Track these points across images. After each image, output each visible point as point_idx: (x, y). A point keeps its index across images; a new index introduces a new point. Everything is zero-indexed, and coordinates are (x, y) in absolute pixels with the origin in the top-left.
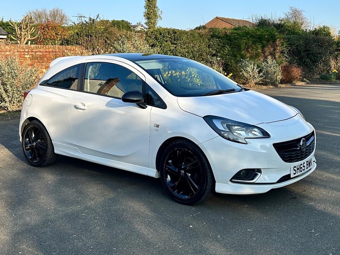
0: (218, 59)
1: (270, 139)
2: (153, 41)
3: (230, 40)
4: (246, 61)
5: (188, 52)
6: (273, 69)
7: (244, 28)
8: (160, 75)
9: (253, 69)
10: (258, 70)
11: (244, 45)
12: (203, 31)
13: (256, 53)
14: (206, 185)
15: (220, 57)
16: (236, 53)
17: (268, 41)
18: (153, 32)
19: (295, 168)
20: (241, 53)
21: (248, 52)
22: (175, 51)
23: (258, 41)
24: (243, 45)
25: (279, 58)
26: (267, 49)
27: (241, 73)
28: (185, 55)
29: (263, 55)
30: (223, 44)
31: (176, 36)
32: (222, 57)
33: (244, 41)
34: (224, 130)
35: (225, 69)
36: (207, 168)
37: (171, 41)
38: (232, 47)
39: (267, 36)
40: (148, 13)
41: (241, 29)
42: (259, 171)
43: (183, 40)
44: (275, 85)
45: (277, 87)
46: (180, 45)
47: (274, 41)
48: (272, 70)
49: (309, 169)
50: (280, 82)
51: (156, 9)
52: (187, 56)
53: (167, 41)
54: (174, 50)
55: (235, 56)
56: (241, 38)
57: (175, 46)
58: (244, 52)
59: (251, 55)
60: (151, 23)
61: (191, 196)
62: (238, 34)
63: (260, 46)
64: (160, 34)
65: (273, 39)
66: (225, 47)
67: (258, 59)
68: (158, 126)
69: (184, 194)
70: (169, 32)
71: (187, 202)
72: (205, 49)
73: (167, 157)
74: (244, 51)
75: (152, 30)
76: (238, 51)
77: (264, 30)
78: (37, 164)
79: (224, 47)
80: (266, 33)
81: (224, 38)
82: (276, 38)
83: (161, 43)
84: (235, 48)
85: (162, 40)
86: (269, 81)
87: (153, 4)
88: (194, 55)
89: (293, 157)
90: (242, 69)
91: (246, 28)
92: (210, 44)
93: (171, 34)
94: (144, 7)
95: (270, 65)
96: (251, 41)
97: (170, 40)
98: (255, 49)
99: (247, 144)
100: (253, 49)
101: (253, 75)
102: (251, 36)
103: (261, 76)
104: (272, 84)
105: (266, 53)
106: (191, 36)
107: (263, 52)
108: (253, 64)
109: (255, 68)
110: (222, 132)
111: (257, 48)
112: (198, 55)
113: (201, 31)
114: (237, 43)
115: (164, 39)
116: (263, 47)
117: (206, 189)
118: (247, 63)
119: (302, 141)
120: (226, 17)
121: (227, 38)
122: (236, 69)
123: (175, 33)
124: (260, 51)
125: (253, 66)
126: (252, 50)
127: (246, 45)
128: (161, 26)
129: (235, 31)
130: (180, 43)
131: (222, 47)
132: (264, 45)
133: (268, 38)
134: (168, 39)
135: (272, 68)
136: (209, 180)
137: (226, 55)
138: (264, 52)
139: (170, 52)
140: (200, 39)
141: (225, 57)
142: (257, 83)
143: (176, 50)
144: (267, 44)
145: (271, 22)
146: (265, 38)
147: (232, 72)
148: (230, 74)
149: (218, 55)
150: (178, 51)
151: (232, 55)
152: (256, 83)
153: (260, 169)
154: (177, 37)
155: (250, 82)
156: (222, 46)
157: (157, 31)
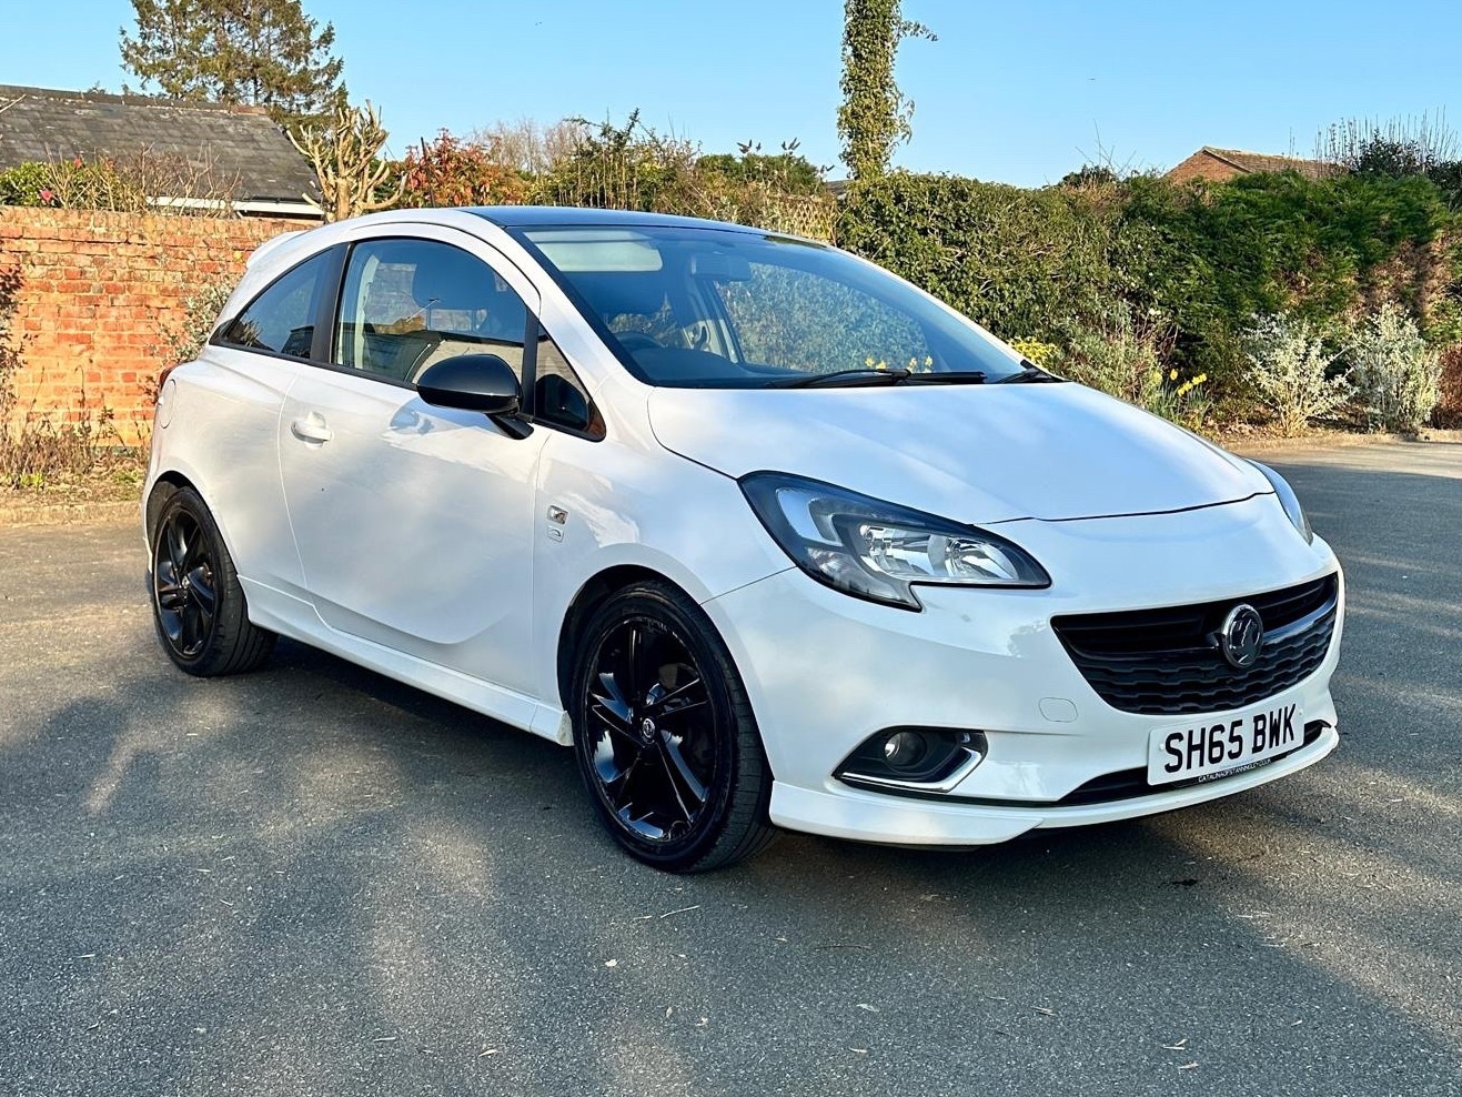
0: (1152, 311)
1: (1049, 593)
2: (870, 229)
3: (1211, 231)
4: (1274, 323)
5: (1013, 280)
6: (1398, 360)
7: (1284, 178)
8: (722, 322)
9: (1302, 357)
10: (1327, 363)
11: (1276, 252)
12: (1090, 193)
13: (1329, 293)
14: (733, 788)
15: (1160, 303)
16: (1235, 290)
17: (1392, 239)
18: (868, 192)
19: (1174, 744)
20: (1261, 290)
21: (1294, 284)
22: (959, 274)
23: (1342, 239)
24: (1272, 255)
25: (1436, 314)
26: (1385, 273)
27: (1246, 377)
28: (1001, 290)
29: (1362, 299)
30: (1179, 249)
31: (964, 211)
32: (1170, 308)
33: (1279, 236)
34: (820, 539)
35: (1184, 359)
36: (739, 711)
37: (943, 232)
38: (1221, 263)
39: (1386, 217)
40: (853, 113)
41: (1268, 185)
42: (977, 740)
43: (993, 227)
44: (1403, 431)
45: (1414, 440)
46: (979, 247)
47: (1421, 240)
48: (1392, 363)
49: (1267, 753)
50: (1427, 418)
51: (888, 95)
52: (1007, 294)
53: (924, 232)
54: (952, 268)
55: (1232, 303)
56: (1264, 225)
57: (960, 252)
58: (1273, 283)
59: (1306, 298)
60: (867, 153)
61: (676, 832)
62: (1251, 204)
63: (1349, 259)
64: (899, 199)
65: (1416, 231)
66: (1188, 262)
67: (1336, 317)
68: (561, 517)
69: (653, 822)
70: (933, 193)
71: (661, 858)
72: (1091, 269)
73: (596, 658)
74: (1275, 278)
75: (865, 183)
76: (1244, 281)
77: (1374, 188)
78: (195, 662)
79: (1180, 260)
80: (1382, 201)
81: (1183, 220)
82: (1432, 223)
83: (901, 240)
84: (1231, 267)
85: (902, 225)
86: (1377, 411)
87: (876, 71)
88: (1043, 293)
89: (1173, 689)
90: (1250, 357)
91: (1292, 180)
92: (1116, 250)
93: (942, 199)
94: (841, 83)
95: (1386, 341)
96: (1312, 236)
97: (937, 227)
98: (1326, 270)
99: (918, 610)
100: (1319, 270)
101: (1300, 386)
102: (1315, 215)
103: (1340, 390)
104: (1388, 427)
105: (1378, 292)
106: (1031, 211)
107: (1366, 285)
108: (1303, 336)
109: (1315, 352)
110: (810, 550)
111: (1336, 269)
112: (1058, 293)
113: (1082, 190)
114: (1244, 244)
115: (913, 222)
116: (1366, 264)
117: (730, 805)
118: (1276, 330)
119: (1233, 615)
120: (1245, 152)
121: (1197, 221)
122: (1228, 358)
123: (963, 196)
124: (1351, 281)
125: (1303, 344)
126: (1311, 278)
127: (1284, 255)
128: (905, 168)
129: (1239, 193)
130: (982, 242)
131: (1174, 262)
132: (1372, 254)
133: (1390, 226)
134: (930, 222)
135: (1396, 356)
136: (745, 767)
137: (1189, 299)
138: (1368, 288)
139: (935, 278)
140: (1072, 222)
141: (1184, 307)
142: (1321, 421)
143: (962, 271)
144: (1386, 253)
145: (1419, 157)
146: (1378, 225)
147: (1206, 369)
148: (1197, 376)
149: (1150, 298)
150: (971, 274)
151: (1216, 299)
152: (1314, 422)
153: (982, 731)
154: (969, 215)
155: (1285, 413)
156: (1173, 256)
157: (884, 188)
